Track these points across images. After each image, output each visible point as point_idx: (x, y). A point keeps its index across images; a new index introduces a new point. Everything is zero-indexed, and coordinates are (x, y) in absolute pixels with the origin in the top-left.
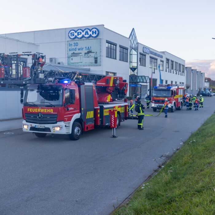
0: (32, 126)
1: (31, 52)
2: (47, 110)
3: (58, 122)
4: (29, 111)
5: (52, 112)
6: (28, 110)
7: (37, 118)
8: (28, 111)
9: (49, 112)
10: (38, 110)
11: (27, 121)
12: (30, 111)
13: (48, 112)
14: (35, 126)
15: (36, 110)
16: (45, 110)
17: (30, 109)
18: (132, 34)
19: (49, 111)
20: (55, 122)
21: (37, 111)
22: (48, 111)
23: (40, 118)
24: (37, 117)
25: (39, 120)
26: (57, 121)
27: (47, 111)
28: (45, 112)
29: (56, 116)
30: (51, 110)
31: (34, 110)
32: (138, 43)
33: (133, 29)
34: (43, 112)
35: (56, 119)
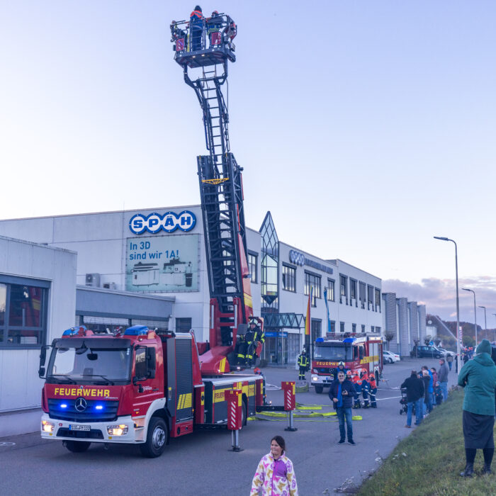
0: (64, 426)
2: (97, 392)
3: (119, 418)
4: (58, 394)
5: (107, 395)
6: (56, 392)
7: (75, 409)
8: (55, 394)
9: (102, 395)
10: (76, 391)
11: (51, 417)
12: (61, 394)
13: (98, 395)
15: (72, 392)
16: (92, 393)
17: (59, 391)
18: (267, 223)
19: (101, 393)
20: (113, 416)
21: (76, 393)
22: (99, 393)
23: (80, 408)
24: (74, 407)
25: (78, 413)
26: (118, 414)
27: (96, 394)
28: (92, 395)
29: (116, 404)
30: (105, 391)
31: (68, 393)
32: (279, 242)
33: (269, 213)
34: (88, 395)
35: (115, 410)
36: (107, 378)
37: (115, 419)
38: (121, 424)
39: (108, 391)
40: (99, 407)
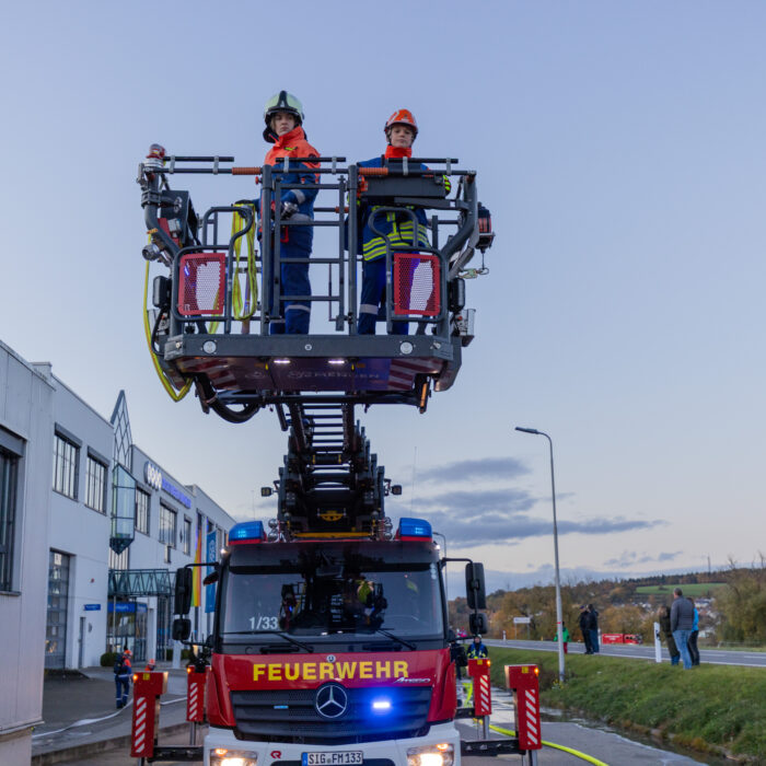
0: (284, 758)
1: (455, 161)
2: (374, 667)
3: (433, 728)
4: (264, 678)
5: (401, 675)
6: (256, 674)
7: (317, 713)
8: (256, 678)
9: (388, 675)
10: (317, 668)
11: (241, 736)
12: (271, 678)
13: (379, 676)
14: (298, 758)
15: (306, 671)
16: (362, 670)
17: (266, 670)
18: (120, 411)
19: (387, 669)
20: (417, 725)
21: (317, 673)
22: (379, 669)
23: (332, 709)
24: (312, 707)
25: (325, 723)
26: (432, 719)
27: (374, 672)
28: (362, 676)
29: (425, 695)
30: (397, 664)
31: (292, 673)
32: (132, 446)
33: (122, 394)
34: (351, 676)
35: (422, 710)
36: (394, 633)
37: (423, 732)
38: (441, 742)
39: (405, 664)
40: (382, 705)
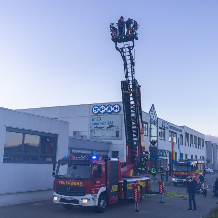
0: (62, 198)
3: (86, 195)
5: (81, 185)
6: (59, 183)
7: (67, 190)
9: (79, 185)
11: (57, 193)
12: (61, 184)
14: (64, 198)
15: (66, 183)
16: (75, 183)
17: (61, 182)
18: (152, 110)
21: (68, 183)
23: (69, 190)
25: (68, 192)
26: (86, 193)
27: (76, 184)
29: (85, 189)
30: (80, 183)
31: (64, 183)
32: (157, 118)
33: (153, 105)
34: (73, 184)
35: (84, 191)
36: (81, 177)
37: (84, 195)
39: (82, 183)
40: (77, 190)
